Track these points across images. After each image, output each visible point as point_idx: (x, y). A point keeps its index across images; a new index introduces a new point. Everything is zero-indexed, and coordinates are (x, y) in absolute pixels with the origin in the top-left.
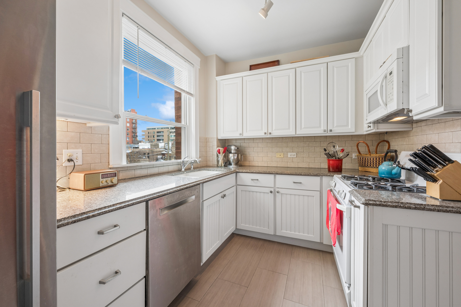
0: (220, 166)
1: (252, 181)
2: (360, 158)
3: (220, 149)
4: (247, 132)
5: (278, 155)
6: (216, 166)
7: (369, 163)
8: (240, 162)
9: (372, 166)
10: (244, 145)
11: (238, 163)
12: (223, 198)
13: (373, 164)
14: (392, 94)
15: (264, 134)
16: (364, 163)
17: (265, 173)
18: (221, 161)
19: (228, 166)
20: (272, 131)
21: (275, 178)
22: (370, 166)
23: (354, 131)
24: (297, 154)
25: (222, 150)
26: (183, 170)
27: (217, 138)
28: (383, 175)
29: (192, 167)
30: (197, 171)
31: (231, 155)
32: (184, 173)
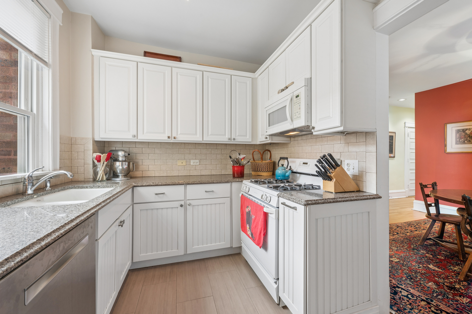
0: (100, 180)
1: (156, 196)
2: (254, 165)
3: (100, 156)
4: (143, 134)
5: (179, 163)
6: (92, 180)
7: (261, 168)
8: (131, 173)
9: (263, 171)
10: (134, 150)
11: (128, 174)
12: (122, 226)
13: (264, 169)
14: (298, 113)
15: (167, 137)
16: (257, 168)
17: (174, 185)
18: (101, 172)
19: (113, 179)
20: (177, 135)
21: (185, 189)
22: (262, 170)
23: (251, 141)
24: (200, 161)
25: (104, 156)
26: (30, 192)
27: (93, 139)
28: (279, 178)
29: (48, 185)
30: (59, 191)
31: (118, 164)
32: (32, 198)
